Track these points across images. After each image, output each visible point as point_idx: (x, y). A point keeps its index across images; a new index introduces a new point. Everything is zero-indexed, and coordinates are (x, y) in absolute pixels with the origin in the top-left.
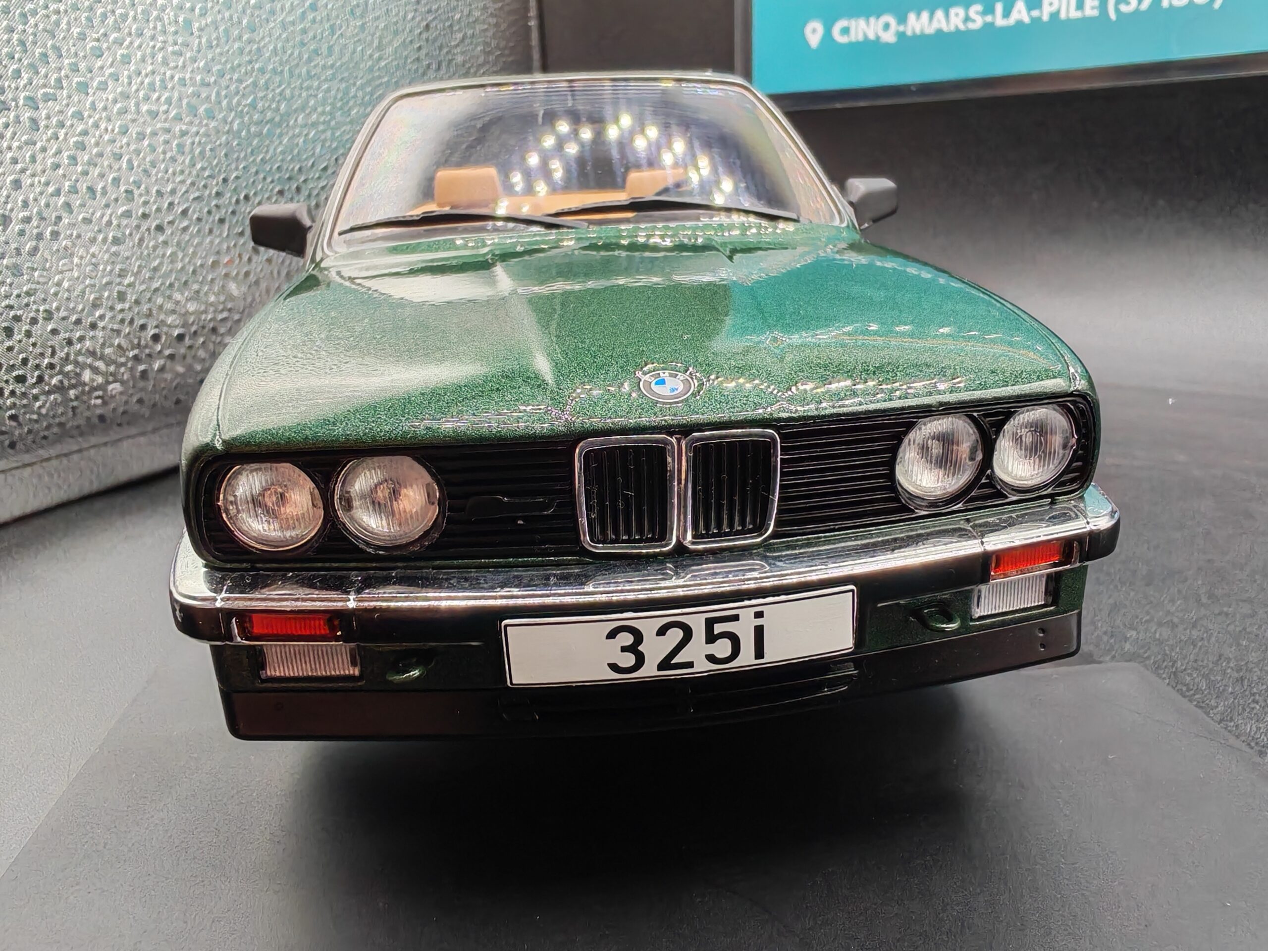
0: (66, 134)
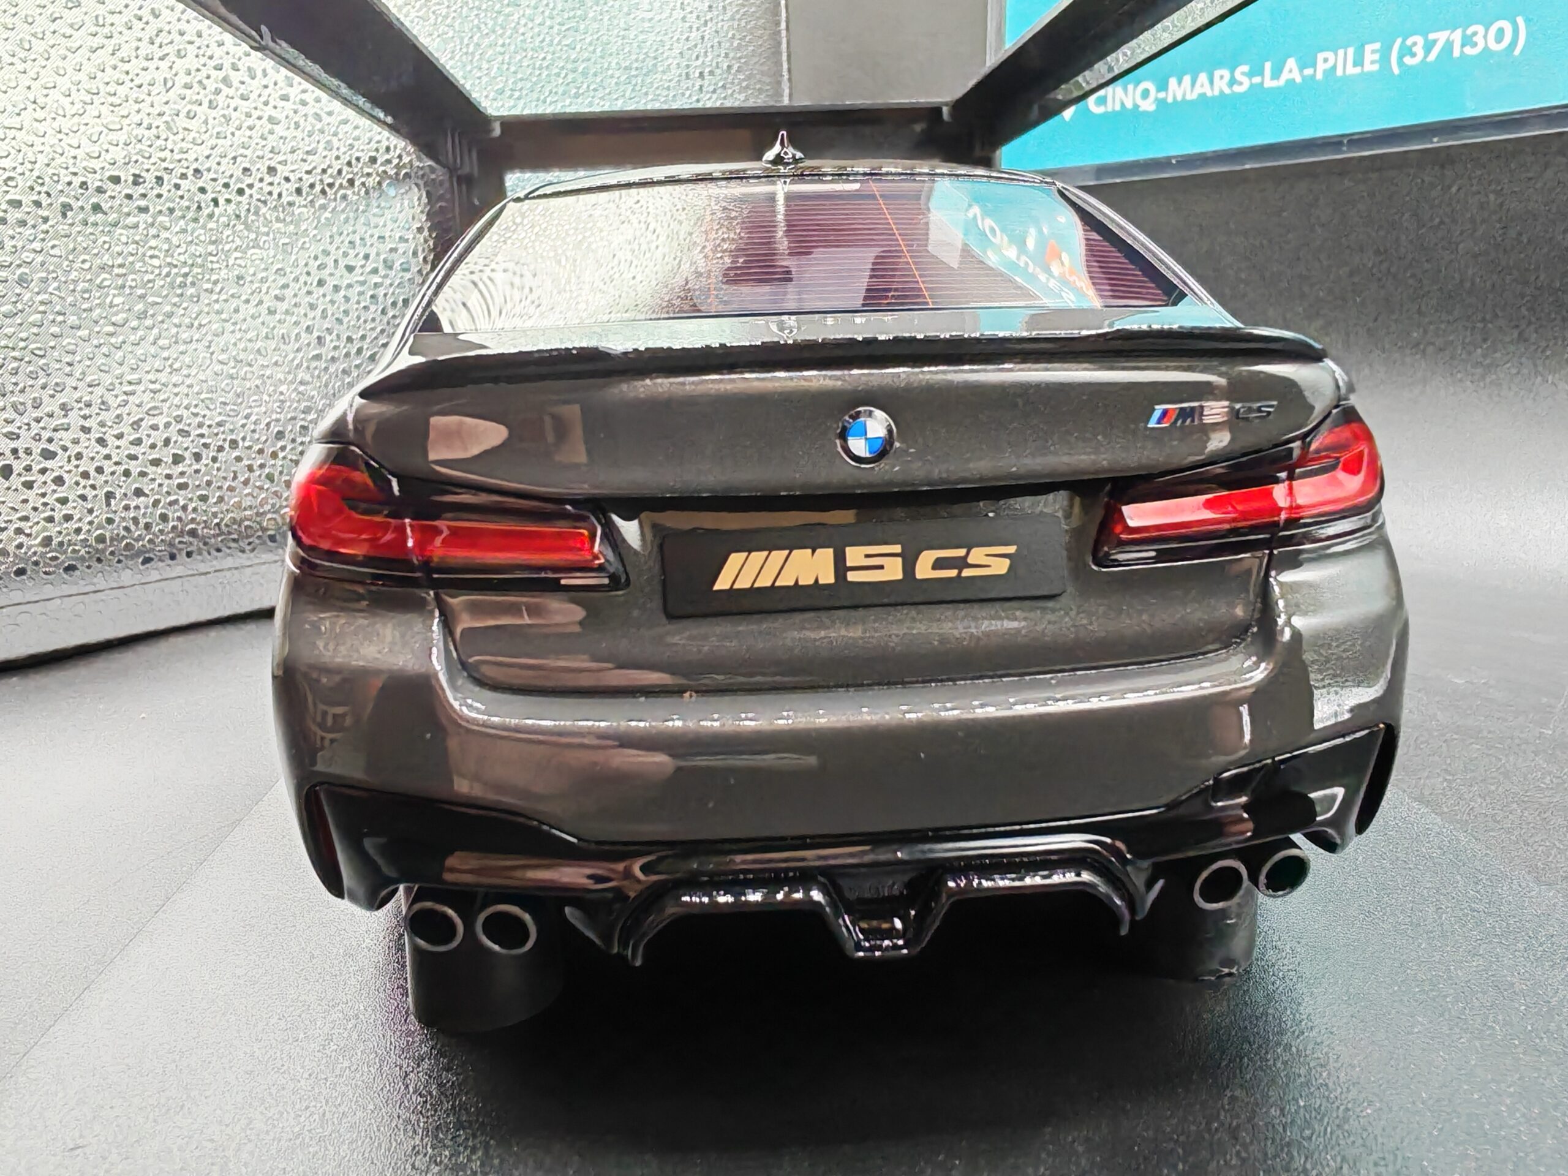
0: (269, 288)
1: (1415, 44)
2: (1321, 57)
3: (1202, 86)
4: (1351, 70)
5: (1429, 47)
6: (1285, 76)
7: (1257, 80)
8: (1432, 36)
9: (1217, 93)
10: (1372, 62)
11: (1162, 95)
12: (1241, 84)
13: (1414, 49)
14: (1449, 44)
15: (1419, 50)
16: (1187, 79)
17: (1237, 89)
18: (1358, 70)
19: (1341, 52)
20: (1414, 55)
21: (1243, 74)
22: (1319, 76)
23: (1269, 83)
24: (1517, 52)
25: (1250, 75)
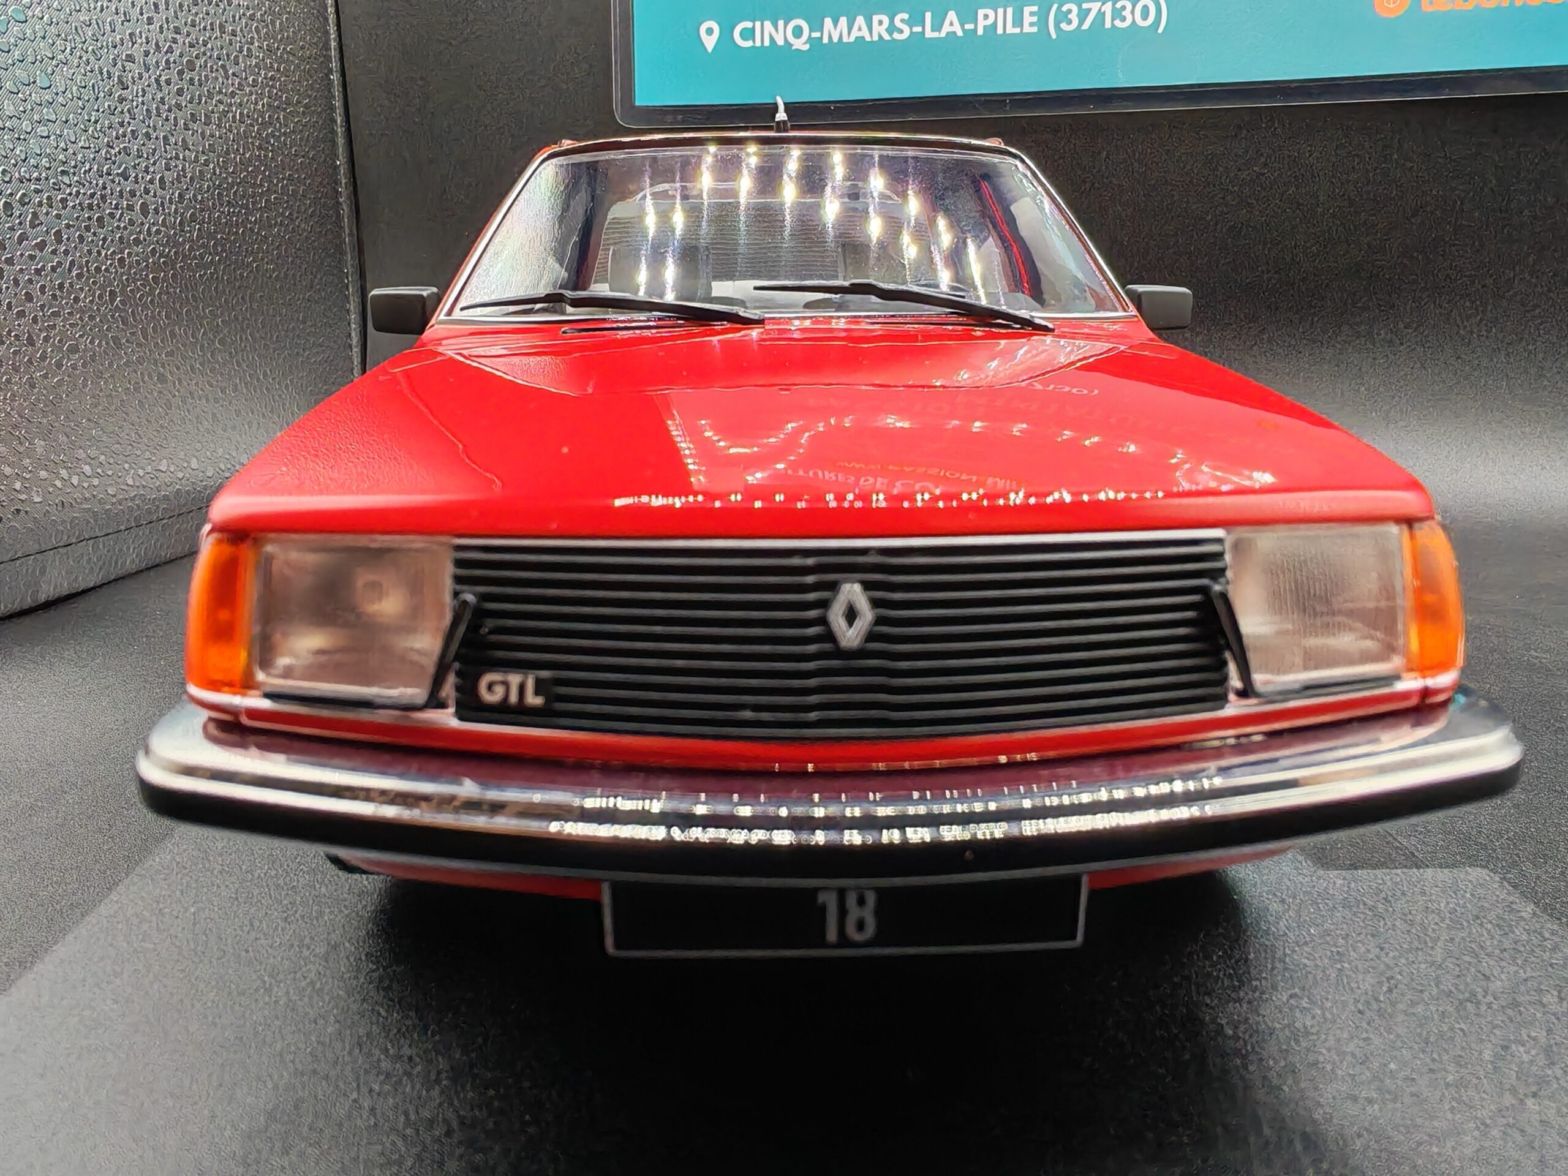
1: (1070, 11)
2: (981, 13)
3: (860, 29)
4: (1010, 30)
5: (1083, 15)
6: (946, 28)
7: (918, 29)
8: (1085, 6)
9: (876, 38)
10: (1031, 24)
11: (816, 35)
12: (901, 31)
13: (1070, 16)
14: (1101, 15)
15: (1073, 16)
16: (843, 21)
17: (896, 36)
18: (1017, 30)
19: (1000, 11)
20: (1070, 22)
21: (902, 21)
22: (980, 32)
23: (929, 34)
24: (1160, 31)
25: (910, 23)
